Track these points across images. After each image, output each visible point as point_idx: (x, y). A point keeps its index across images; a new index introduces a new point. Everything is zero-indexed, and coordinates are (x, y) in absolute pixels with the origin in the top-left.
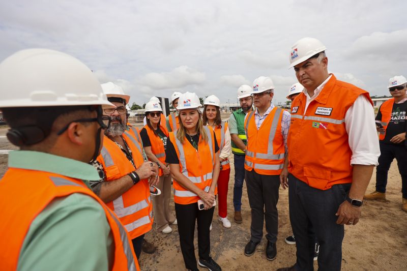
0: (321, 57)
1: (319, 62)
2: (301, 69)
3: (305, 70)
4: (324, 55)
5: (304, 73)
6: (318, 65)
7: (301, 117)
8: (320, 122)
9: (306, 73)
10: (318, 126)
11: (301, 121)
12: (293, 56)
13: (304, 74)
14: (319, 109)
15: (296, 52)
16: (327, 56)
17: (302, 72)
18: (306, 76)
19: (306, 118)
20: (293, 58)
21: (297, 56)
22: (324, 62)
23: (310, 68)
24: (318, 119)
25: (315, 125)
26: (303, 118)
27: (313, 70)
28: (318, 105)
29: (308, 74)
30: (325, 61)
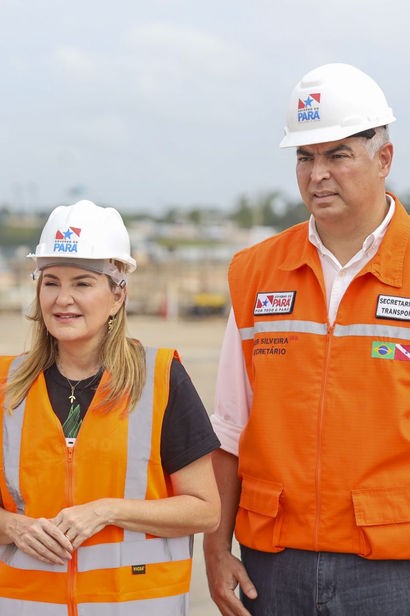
0: (376, 142)
1: (372, 155)
2: (319, 159)
3: (331, 167)
4: (386, 138)
5: (327, 175)
6: (367, 161)
7: (316, 329)
8: (395, 340)
9: (332, 175)
10: (390, 354)
11: (320, 343)
12: (304, 111)
13: (324, 179)
14: (384, 301)
15: (314, 103)
16: (392, 141)
17: (320, 171)
18: (331, 187)
19: (339, 331)
20: (303, 117)
21: (317, 116)
22: (383, 157)
23: (346, 166)
24: (390, 331)
25: (382, 352)
26: (330, 331)
27: (353, 174)
28: (378, 289)
29: (338, 183)
30: (386, 153)
